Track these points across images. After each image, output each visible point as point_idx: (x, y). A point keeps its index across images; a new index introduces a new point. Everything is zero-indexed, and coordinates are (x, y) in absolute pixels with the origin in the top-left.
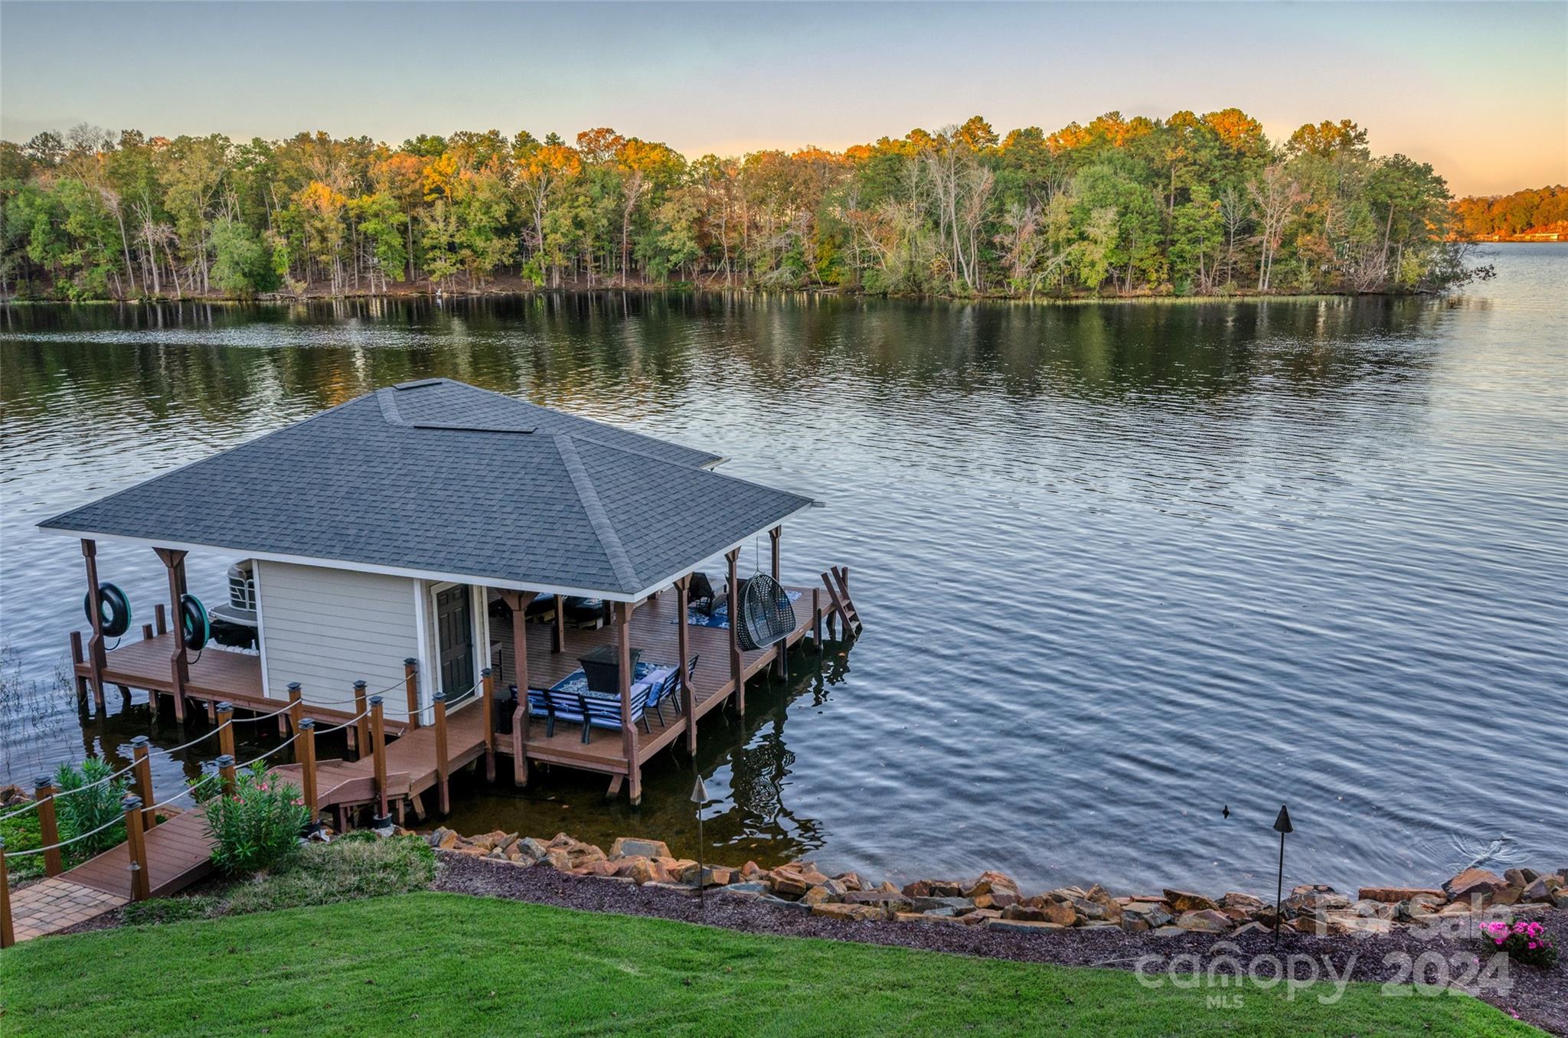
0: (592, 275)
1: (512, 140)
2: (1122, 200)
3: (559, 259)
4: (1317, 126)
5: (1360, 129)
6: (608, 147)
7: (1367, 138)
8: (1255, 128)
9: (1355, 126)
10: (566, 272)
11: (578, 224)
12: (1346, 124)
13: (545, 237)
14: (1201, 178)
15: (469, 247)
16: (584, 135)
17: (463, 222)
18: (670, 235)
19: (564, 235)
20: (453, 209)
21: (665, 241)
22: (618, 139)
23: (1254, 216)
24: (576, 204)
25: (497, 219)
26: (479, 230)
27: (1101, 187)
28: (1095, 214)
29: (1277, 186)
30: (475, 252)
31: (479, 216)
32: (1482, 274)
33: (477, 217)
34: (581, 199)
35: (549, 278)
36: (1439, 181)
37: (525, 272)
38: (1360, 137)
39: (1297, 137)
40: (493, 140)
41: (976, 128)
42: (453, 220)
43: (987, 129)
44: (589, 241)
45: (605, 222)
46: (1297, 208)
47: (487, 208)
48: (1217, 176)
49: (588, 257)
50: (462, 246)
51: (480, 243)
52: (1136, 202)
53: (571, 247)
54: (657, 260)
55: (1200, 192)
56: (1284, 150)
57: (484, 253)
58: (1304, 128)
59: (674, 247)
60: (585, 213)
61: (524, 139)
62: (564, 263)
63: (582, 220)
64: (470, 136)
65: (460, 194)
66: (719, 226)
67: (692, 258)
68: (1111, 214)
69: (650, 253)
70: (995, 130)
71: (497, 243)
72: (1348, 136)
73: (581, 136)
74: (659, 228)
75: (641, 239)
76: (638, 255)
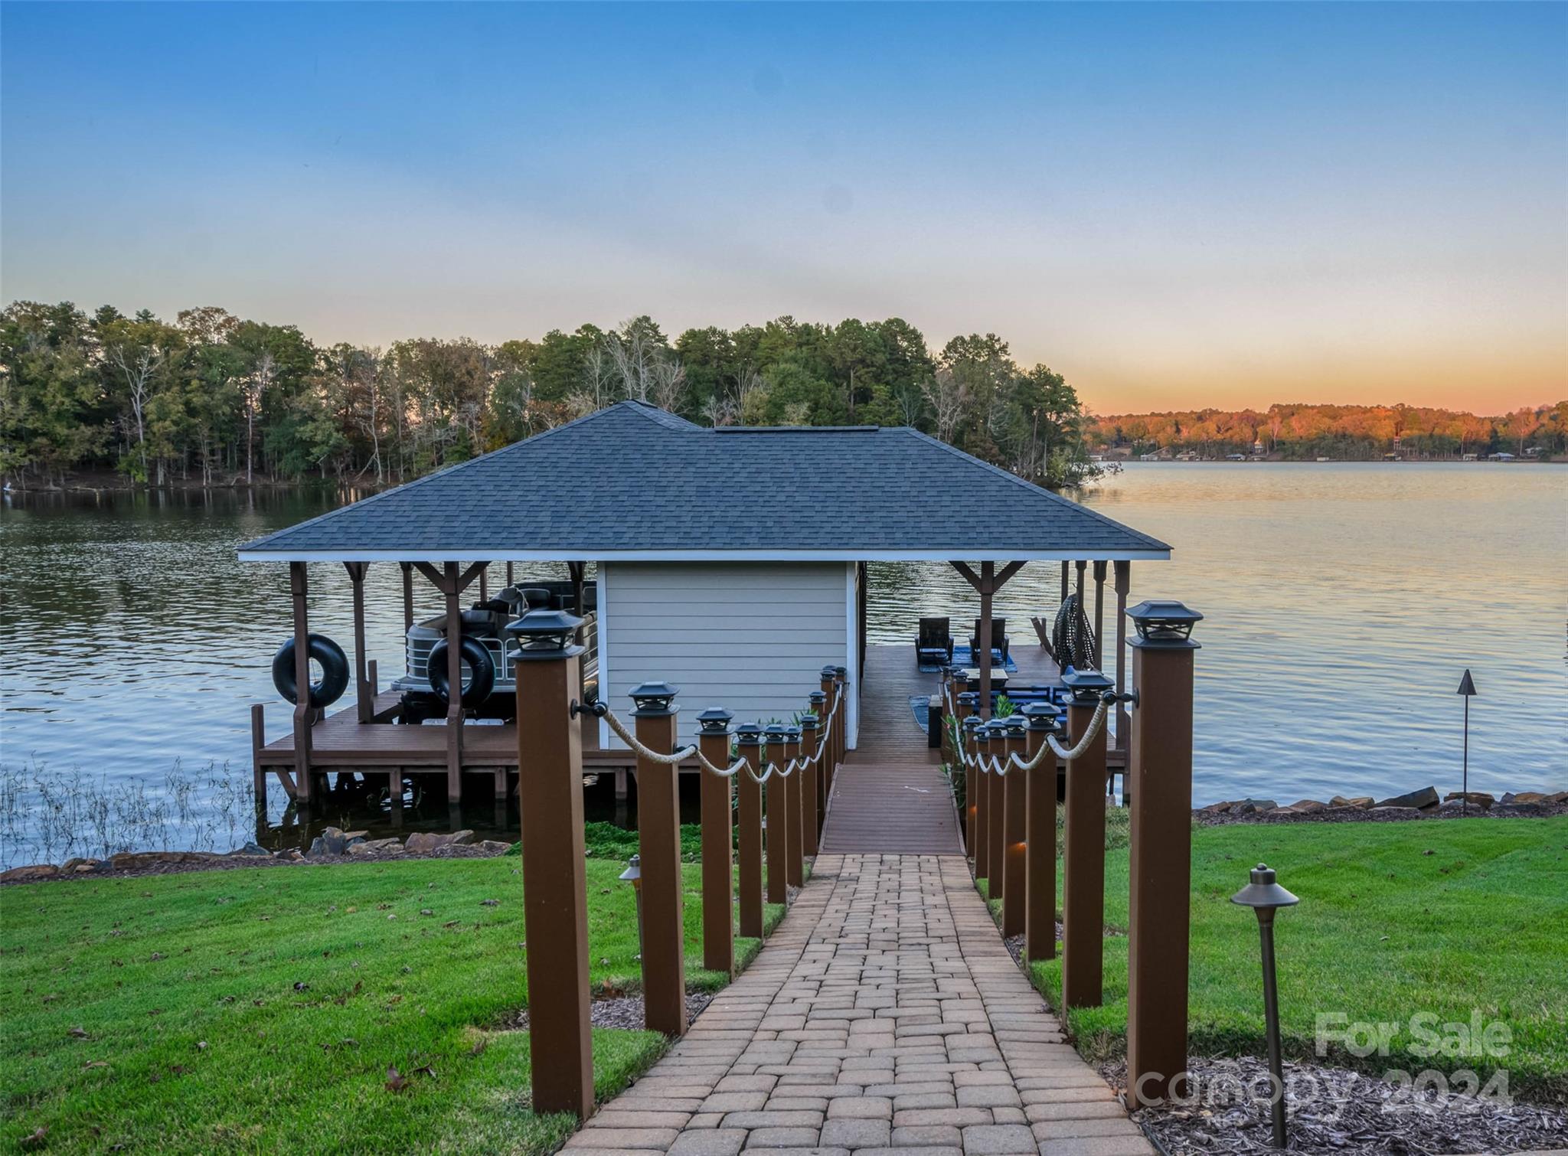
0: (208, 470)
1: (92, 315)
2: (812, 396)
3: (168, 450)
4: (967, 338)
5: (1003, 342)
6: (218, 329)
7: (1009, 350)
8: (915, 337)
9: (999, 340)
10: (173, 467)
11: (191, 411)
12: (991, 337)
13: (147, 426)
14: (877, 379)
15: (44, 434)
16: (186, 314)
17: (37, 404)
18: (310, 426)
19: (175, 423)
20: (22, 389)
21: (306, 431)
22: (229, 320)
23: (927, 415)
24: (188, 388)
25: (82, 403)
26: (59, 415)
27: (792, 384)
28: (788, 408)
29: (946, 388)
30: (54, 441)
31: (59, 398)
32: (1113, 470)
33: (56, 399)
34: (195, 383)
35: (153, 475)
36: (1070, 389)
37: (122, 465)
38: (1004, 349)
39: (951, 347)
40: (65, 315)
41: (643, 327)
42: (24, 401)
43: (654, 328)
44: (206, 431)
45: (227, 409)
46: (965, 408)
47: (69, 387)
48: (890, 378)
49: (205, 450)
50: (35, 433)
51: (61, 430)
52: (826, 398)
53: (183, 438)
54: (294, 453)
55: (880, 391)
56: (940, 358)
57: (66, 442)
58: (956, 339)
59: (318, 438)
60: (198, 400)
61: (108, 314)
62: (174, 455)
63: (195, 408)
64: (36, 308)
65: (34, 370)
66: (368, 418)
67: (336, 452)
68: (804, 408)
69: (284, 445)
70: (662, 331)
71: (87, 431)
72: (992, 347)
73: (183, 315)
74: (296, 417)
75: (271, 429)
76: (267, 449)
